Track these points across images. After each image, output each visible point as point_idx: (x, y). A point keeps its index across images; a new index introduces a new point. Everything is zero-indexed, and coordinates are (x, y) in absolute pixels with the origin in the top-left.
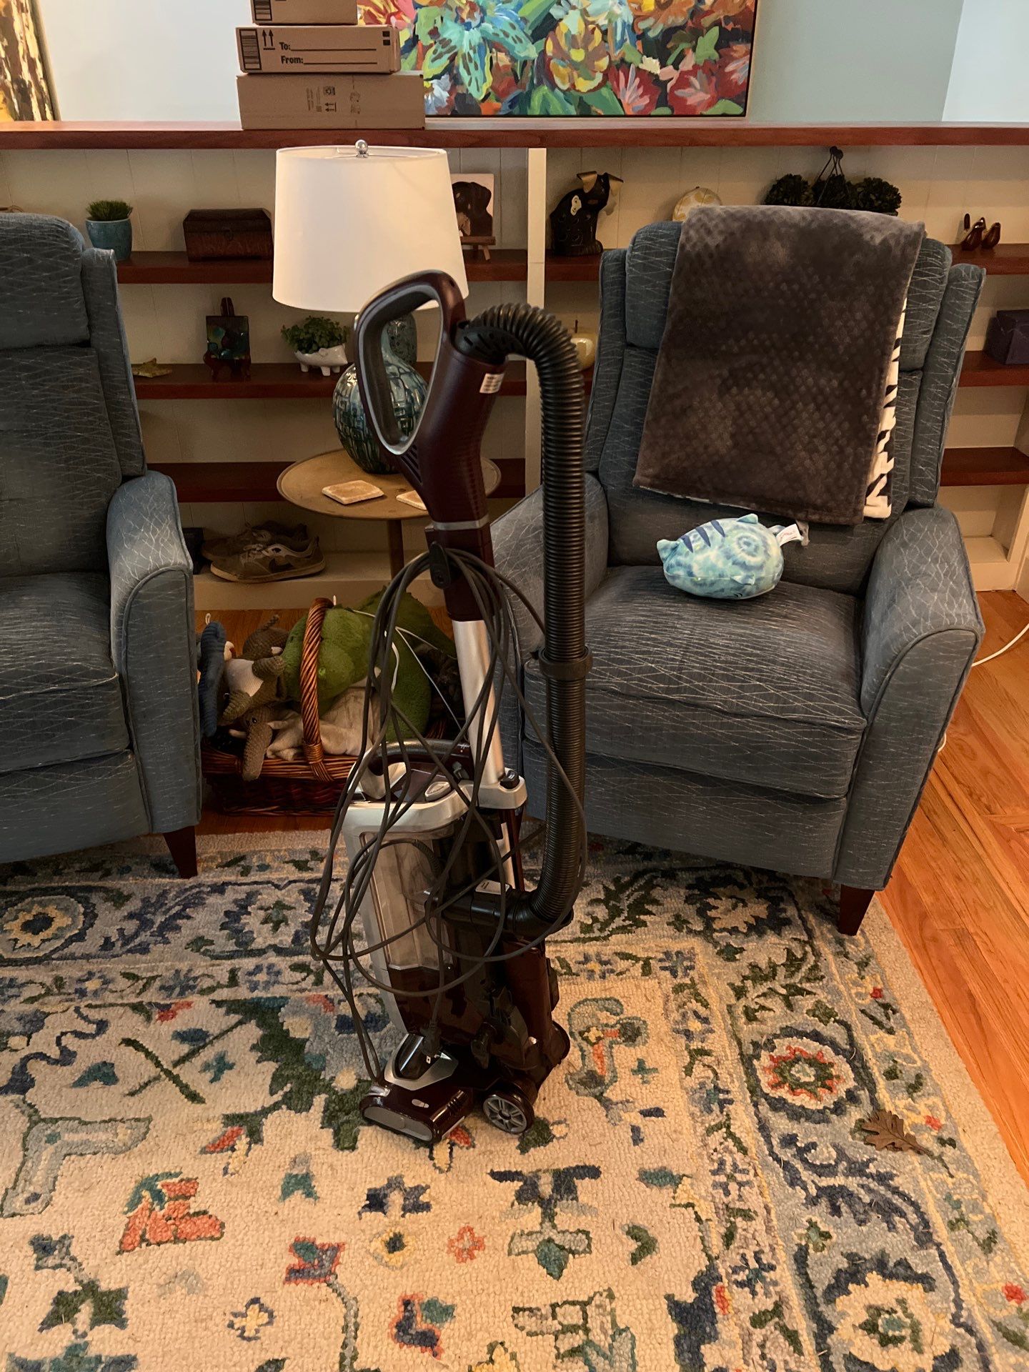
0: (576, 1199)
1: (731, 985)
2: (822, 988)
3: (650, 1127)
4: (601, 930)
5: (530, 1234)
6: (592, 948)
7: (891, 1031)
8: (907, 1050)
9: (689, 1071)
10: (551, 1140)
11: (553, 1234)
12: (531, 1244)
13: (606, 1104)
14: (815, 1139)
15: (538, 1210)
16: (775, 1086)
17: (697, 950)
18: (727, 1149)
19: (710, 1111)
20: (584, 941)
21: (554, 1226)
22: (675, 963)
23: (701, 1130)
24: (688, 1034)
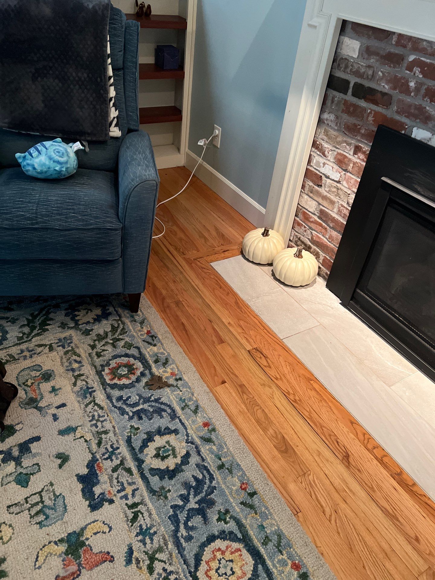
0: (31, 452)
1: (89, 345)
2: (127, 336)
3: (60, 412)
4: (27, 337)
5: (11, 474)
6: (24, 346)
7: (155, 345)
8: (162, 350)
9: (75, 384)
10: (16, 432)
11: (22, 470)
12: (11, 479)
13: (39, 409)
14: (130, 395)
15: (13, 463)
16: (111, 380)
17: (73, 335)
18: (95, 410)
19: (86, 397)
20: (20, 344)
21: (22, 467)
22: (63, 343)
23: (83, 406)
24: (73, 370)
